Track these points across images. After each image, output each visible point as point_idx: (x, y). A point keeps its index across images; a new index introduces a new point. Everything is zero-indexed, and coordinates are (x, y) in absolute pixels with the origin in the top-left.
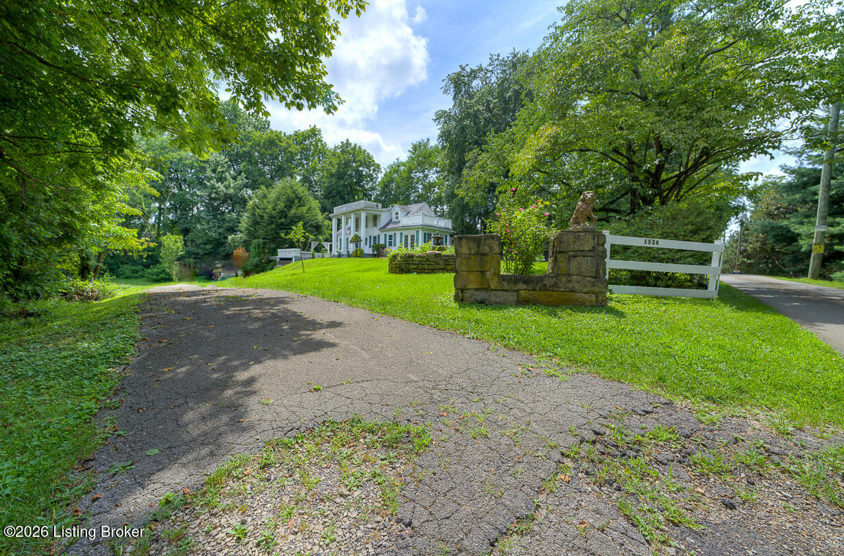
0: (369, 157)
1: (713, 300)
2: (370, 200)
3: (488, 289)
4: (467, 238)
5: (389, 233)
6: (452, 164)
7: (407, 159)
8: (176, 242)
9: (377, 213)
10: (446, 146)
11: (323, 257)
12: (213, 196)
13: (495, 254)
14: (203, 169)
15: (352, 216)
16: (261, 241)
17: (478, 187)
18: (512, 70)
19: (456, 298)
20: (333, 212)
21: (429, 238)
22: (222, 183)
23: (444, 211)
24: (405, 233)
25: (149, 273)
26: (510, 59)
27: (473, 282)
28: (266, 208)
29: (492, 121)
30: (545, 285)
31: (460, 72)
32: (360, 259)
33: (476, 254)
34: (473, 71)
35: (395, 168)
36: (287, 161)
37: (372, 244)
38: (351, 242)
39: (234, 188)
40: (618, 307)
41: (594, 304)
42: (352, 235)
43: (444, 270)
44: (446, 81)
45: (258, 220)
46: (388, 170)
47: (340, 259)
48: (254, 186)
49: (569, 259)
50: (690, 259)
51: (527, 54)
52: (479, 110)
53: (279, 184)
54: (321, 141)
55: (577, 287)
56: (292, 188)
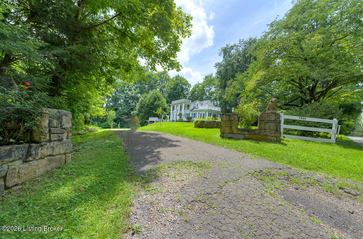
0: (187, 81)
1: (332, 143)
2: (186, 98)
3: (233, 133)
4: (225, 114)
5: (194, 113)
6: (221, 84)
7: (202, 82)
8: (113, 113)
9: (189, 104)
10: (219, 77)
11: (166, 121)
12: (127, 96)
13: (236, 120)
14: (124, 86)
15: (179, 105)
16: (143, 114)
17: (232, 94)
18: (249, 45)
19: (221, 136)
20: (171, 103)
21: (211, 115)
22: (130, 92)
23: (217, 104)
24: (201, 113)
25: (103, 125)
26: (248, 41)
27: (227, 130)
28: (146, 101)
29: (240, 67)
30: (256, 133)
31: (226, 47)
32: (182, 123)
33: (229, 120)
34: (232, 46)
35: (197, 86)
36: (154, 83)
37: (186, 117)
38: (178, 115)
39: (135, 94)
40: (286, 143)
41: (275, 141)
42: (179, 113)
43: (216, 127)
44: (220, 50)
45: (143, 106)
46: (194, 87)
47: (173, 122)
48: (141, 93)
49: (265, 123)
50: (323, 126)
51: (256, 38)
52: (234, 62)
53: (151, 92)
54: (168, 75)
55: (268, 134)
56: (156, 94)
